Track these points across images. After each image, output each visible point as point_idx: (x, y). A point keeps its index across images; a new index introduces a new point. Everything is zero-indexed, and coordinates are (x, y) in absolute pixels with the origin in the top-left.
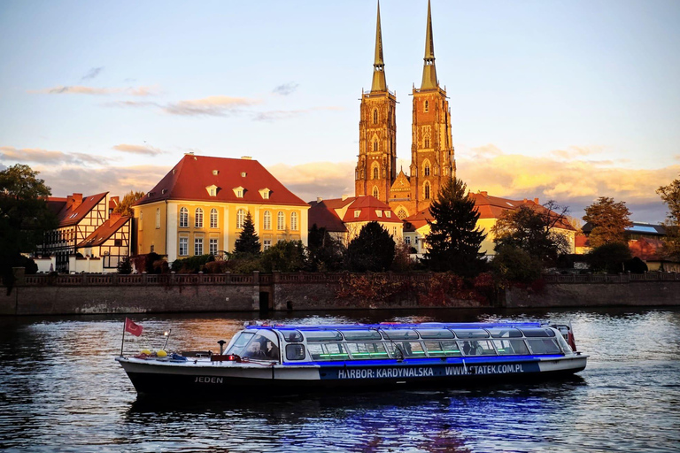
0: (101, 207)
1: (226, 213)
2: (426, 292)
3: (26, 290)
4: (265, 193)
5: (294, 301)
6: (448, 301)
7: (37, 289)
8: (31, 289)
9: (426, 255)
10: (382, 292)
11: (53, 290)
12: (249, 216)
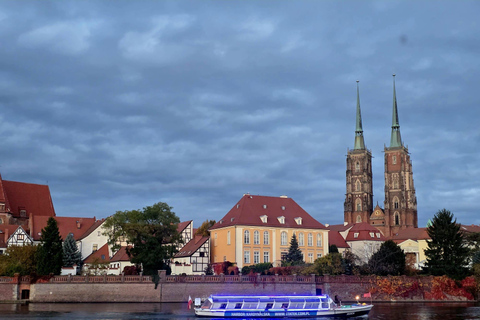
0: (188, 231)
1: (274, 234)
2: (429, 290)
3: (167, 285)
4: (299, 221)
5: (339, 295)
6: (445, 297)
7: (174, 285)
8: (170, 285)
9: (426, 264)
10: (399, 289)
11: (184, 285)
12: (294, 237)
